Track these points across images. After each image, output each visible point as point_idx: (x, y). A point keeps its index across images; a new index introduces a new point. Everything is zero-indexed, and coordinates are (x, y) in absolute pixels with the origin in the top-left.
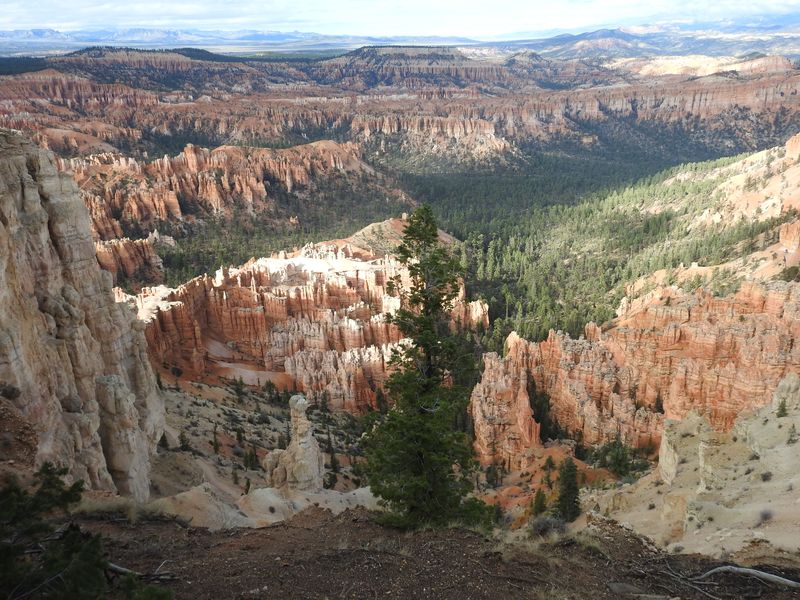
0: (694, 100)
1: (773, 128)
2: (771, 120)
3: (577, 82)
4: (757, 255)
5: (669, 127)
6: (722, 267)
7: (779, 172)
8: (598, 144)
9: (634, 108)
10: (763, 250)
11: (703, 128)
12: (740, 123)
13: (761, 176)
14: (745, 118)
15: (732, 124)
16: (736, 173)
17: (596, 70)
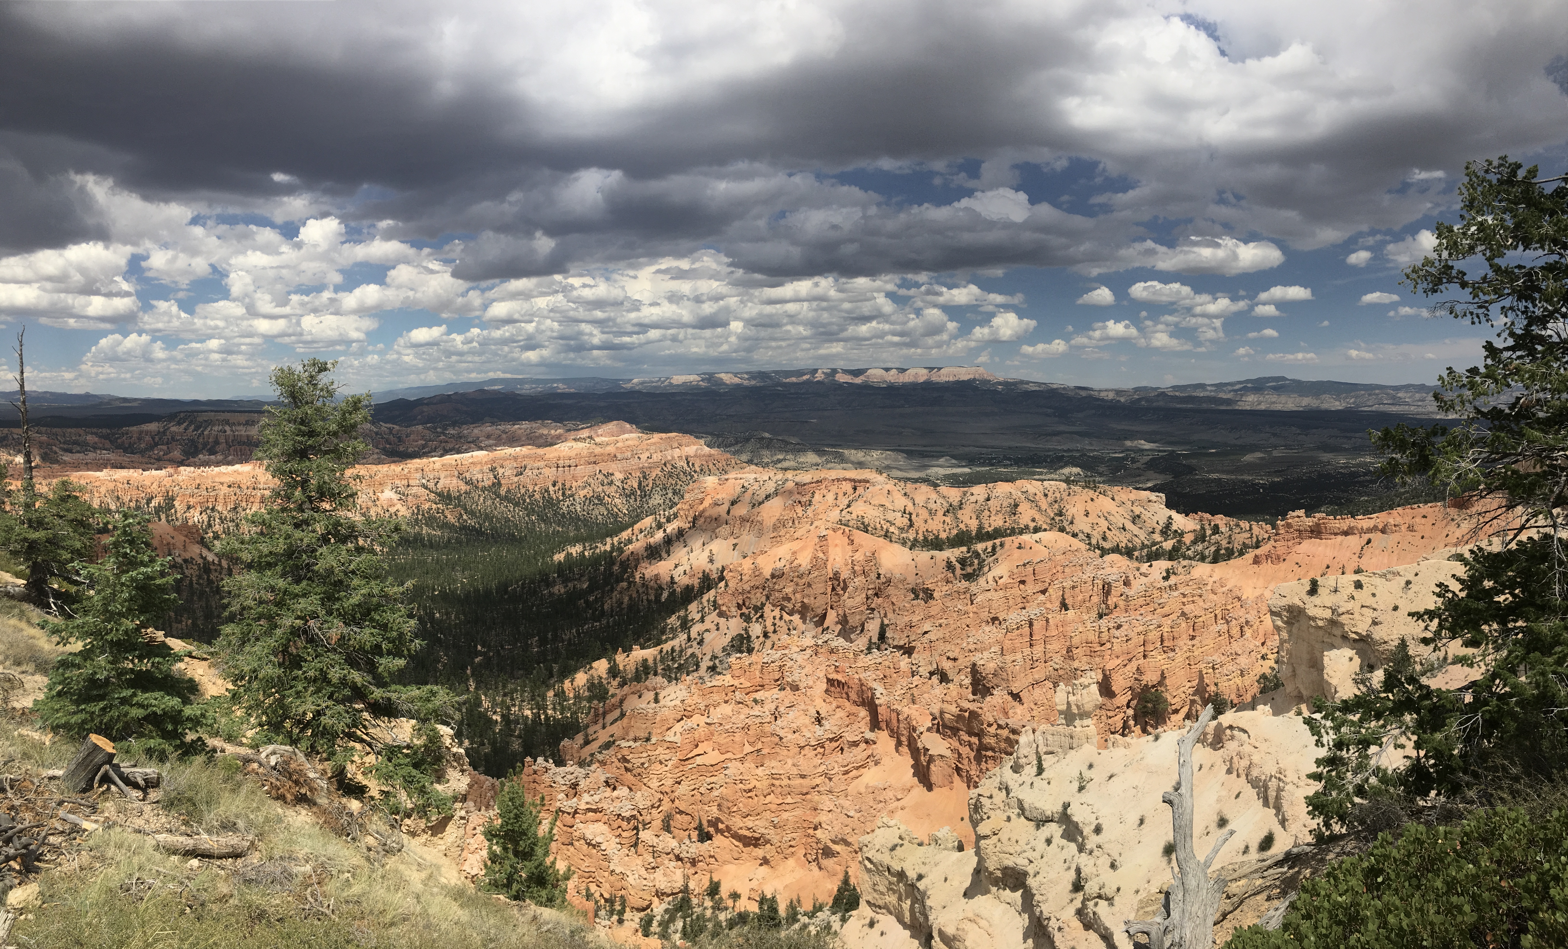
1: (639, 492)
2: (636, 485)
3: (426, 450)
4: (698, 627)
5: (537, 496)
6: (666, 647)
8: (465, 517)
9: (496, 477)
10: (702, 621)
11: (572, 495)
12: (606, 488)
14: (611, 483)
15: (600, 489)
17: (442, 437)
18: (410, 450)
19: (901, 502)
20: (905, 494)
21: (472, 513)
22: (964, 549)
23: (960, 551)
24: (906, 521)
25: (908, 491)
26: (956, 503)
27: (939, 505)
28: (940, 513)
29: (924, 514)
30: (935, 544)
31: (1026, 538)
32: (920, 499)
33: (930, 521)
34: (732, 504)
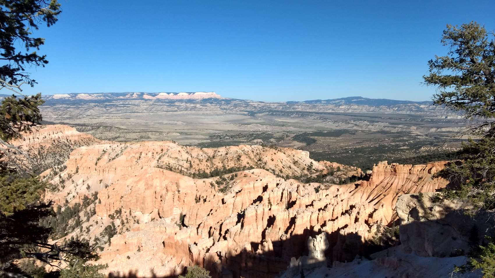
19: (185, 156)
20: (187, 152)
22: (218, 177)
23: (217, 178)
24: (189, 165)
25: (188, 151)
26: (211, 156)
27: (203, 157)
28: (204, 161)
29: (197, 162)
30: (204, 176)
31: (246, 172)
32: (194, 154)
33: (200, 165)
34: (98, 160)
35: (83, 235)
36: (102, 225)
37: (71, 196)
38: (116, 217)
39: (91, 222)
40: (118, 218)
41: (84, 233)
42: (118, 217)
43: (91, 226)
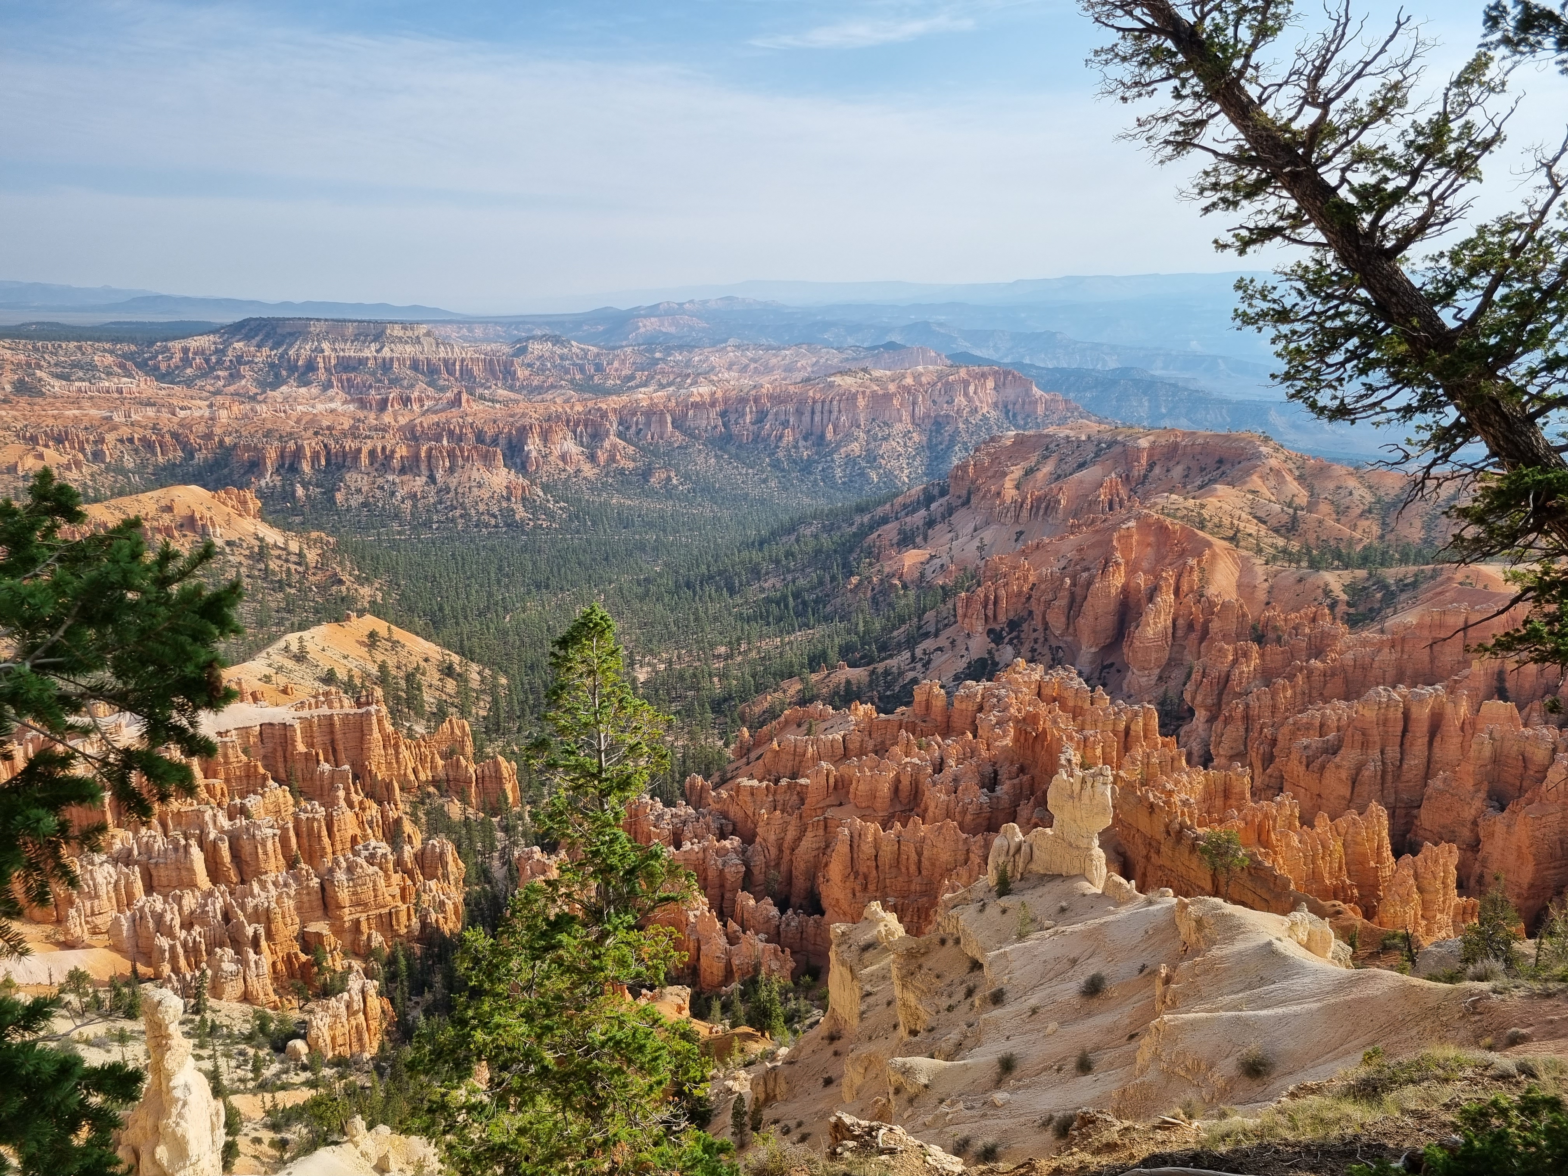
0: (813, 413)
4: (928, 644)
6: (880, 667)
7: (943, 518)
8: (675, 481)
9: (724, 425)
10: (936, 635)
13: (921, 523)
16: (885, 520)
18: (610, 382)
21: (687, 477)
23: (1353, 576)
34: (1026, 474)
35: (914, 669)
36: (964, 652)
37: (937, 562)
38: (1006, 640)
39: (942, 641)
40: (1010, 642)
41: (919, 666)
42: (1011, 640)
43: (940, 649)
